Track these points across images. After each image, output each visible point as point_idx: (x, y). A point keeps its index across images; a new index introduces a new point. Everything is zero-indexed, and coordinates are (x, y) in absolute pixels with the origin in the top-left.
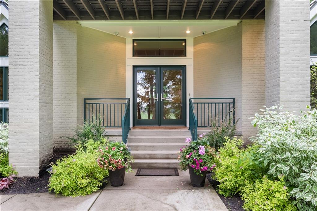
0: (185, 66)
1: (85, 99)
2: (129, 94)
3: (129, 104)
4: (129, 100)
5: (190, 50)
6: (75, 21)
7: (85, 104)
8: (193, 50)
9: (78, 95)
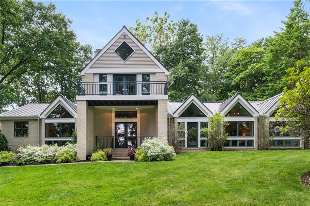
0: (137, 122)
1: (96, 136)
2: (113, 134)
3: (113, 138)
4: (113, 136)
5: (139, 115)
6: (93, 106)
7: (96, 138)
8: (140, 116)
9: (94, 135)
